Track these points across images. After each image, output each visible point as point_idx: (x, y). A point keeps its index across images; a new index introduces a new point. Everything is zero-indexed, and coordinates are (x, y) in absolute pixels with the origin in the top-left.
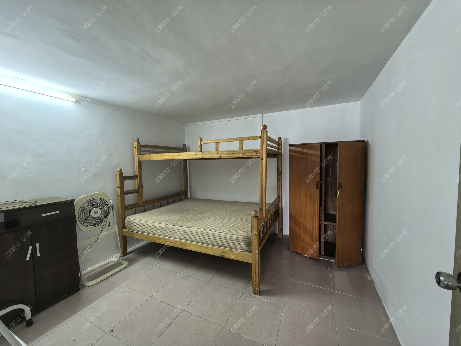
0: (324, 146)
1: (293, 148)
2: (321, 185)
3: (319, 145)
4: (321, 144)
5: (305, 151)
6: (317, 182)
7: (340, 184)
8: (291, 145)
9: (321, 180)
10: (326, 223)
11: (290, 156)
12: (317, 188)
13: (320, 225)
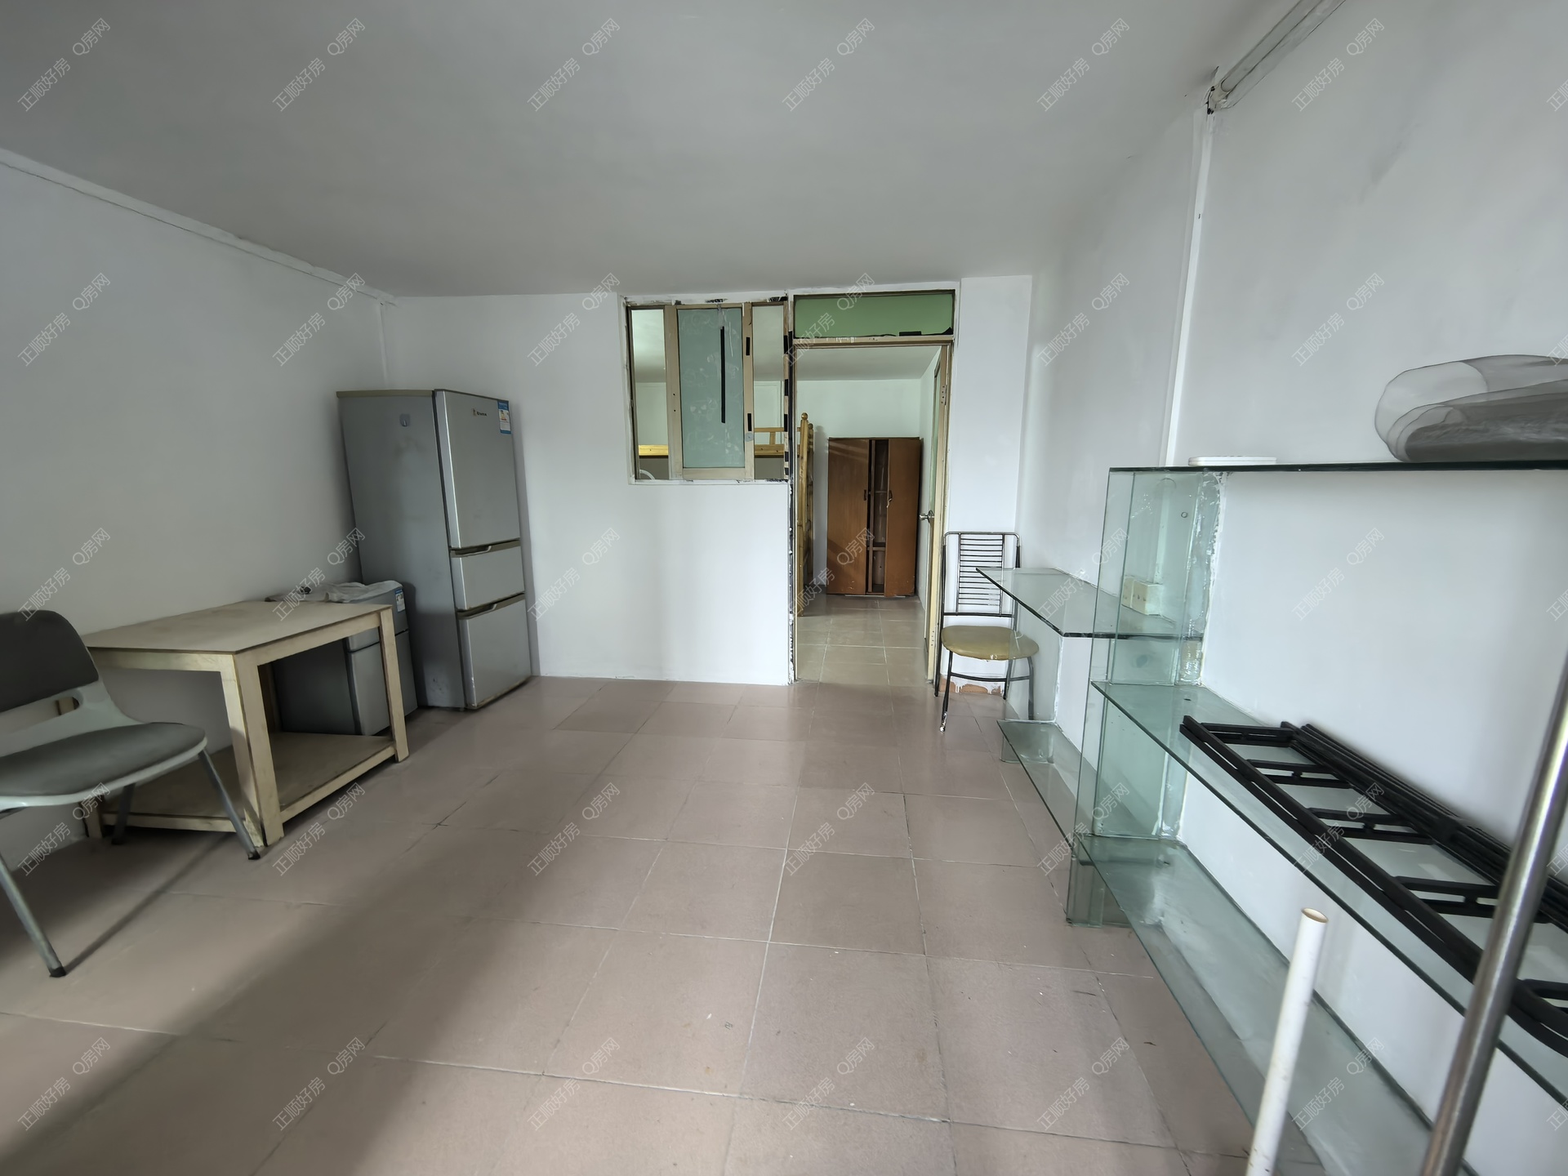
0: (873, 442)
1: (833, 444)
2: (869, 496)
3: (868, 441)
4: (871, 440)
5: (851, 448)
6: (865, 491)
7: (890, 491)
8: (831, 440)
9: (869, 490)
10: (875, 549)
11: (830, 454)
12: (865, 499)
13: (868, 552)
